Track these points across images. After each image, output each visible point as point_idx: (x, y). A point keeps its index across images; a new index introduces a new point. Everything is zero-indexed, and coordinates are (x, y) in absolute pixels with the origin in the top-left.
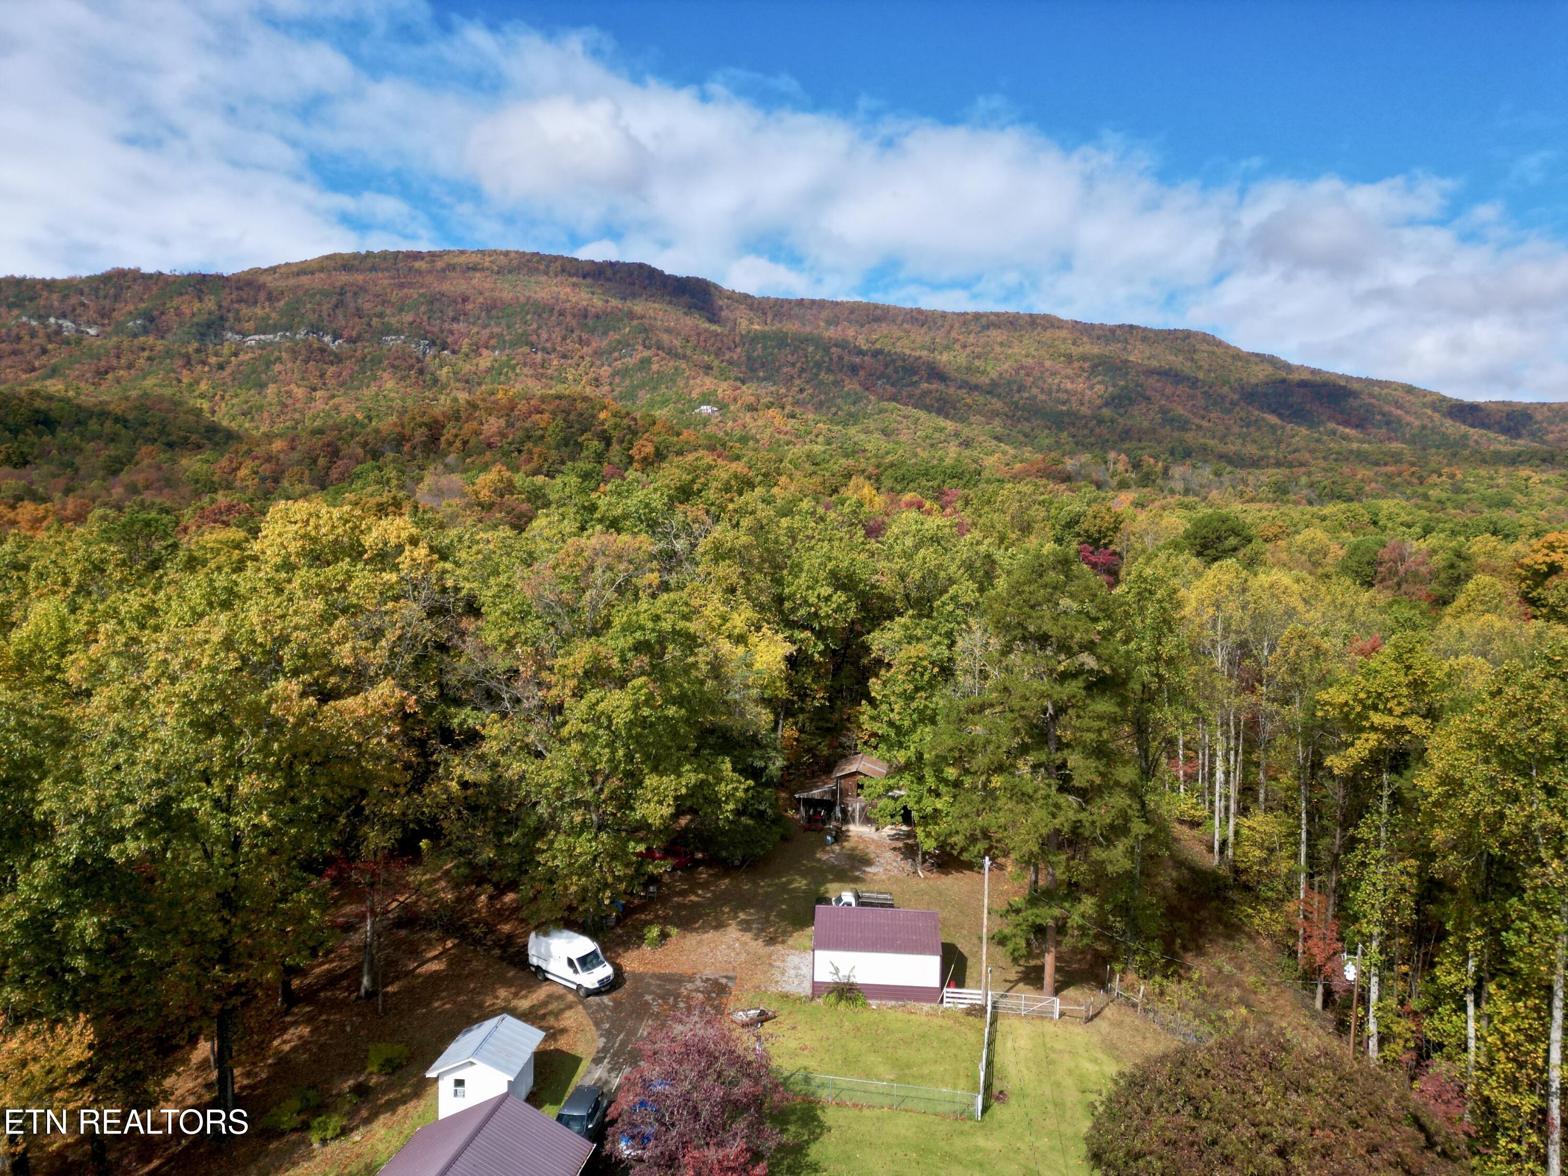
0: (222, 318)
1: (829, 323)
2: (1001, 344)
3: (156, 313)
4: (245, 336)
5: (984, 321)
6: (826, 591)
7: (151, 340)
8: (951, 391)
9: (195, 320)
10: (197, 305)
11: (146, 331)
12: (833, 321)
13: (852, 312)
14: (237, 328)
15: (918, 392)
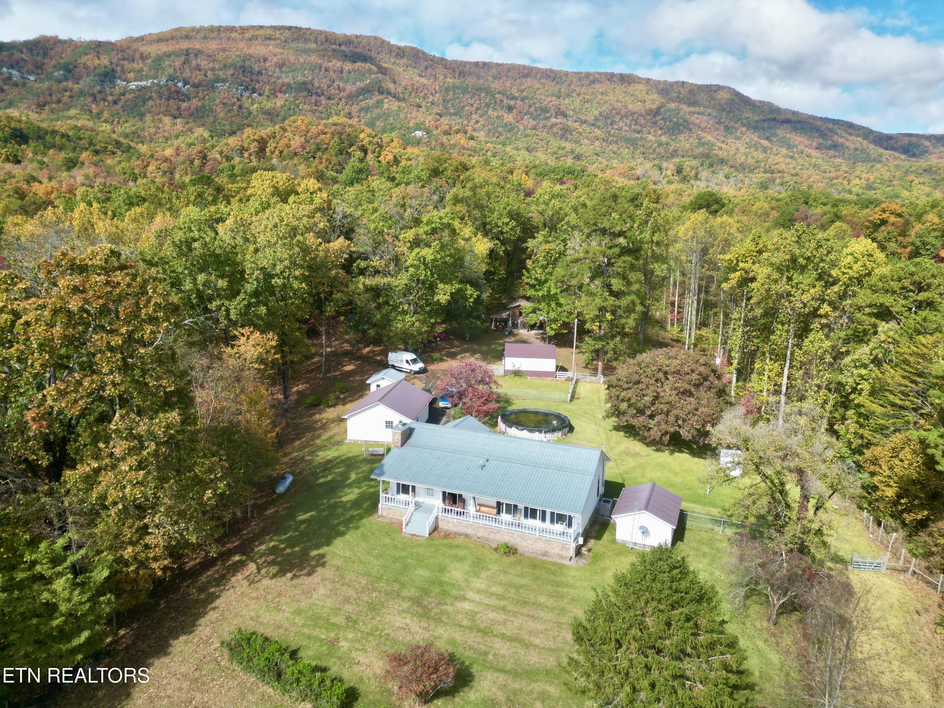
0: (113, 70)
1: (495, 78)
2: (602, 93)
3: (71, 67)
4: (128, 82)
5: (592, 78)
6: (506, 220)
7: (70, 84)
8: (570, 123)
9: (97, 72)
10: (97, 62)
11: (66, 79)
12: (496, 77)
13: (509, 71)
14: (123, 77)
15: (549, 124)
